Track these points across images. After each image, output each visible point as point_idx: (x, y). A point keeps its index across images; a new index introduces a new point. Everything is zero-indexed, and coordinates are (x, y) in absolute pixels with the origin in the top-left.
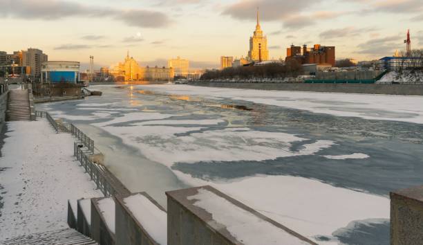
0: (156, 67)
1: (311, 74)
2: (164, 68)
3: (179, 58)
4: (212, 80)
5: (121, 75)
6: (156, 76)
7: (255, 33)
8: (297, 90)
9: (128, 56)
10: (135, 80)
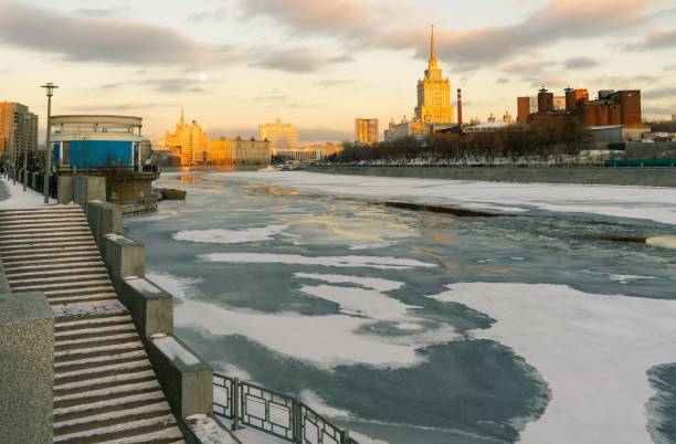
0: (239, 139)
1: (611, 147)
2: (253, 140)
3: (278, 121)
4: (362, 162)
5: (174, 154)
6: (239, 157)
7: (427, 72)
8: (599, 182)
9: (182, 119)
10: (200, 163)
